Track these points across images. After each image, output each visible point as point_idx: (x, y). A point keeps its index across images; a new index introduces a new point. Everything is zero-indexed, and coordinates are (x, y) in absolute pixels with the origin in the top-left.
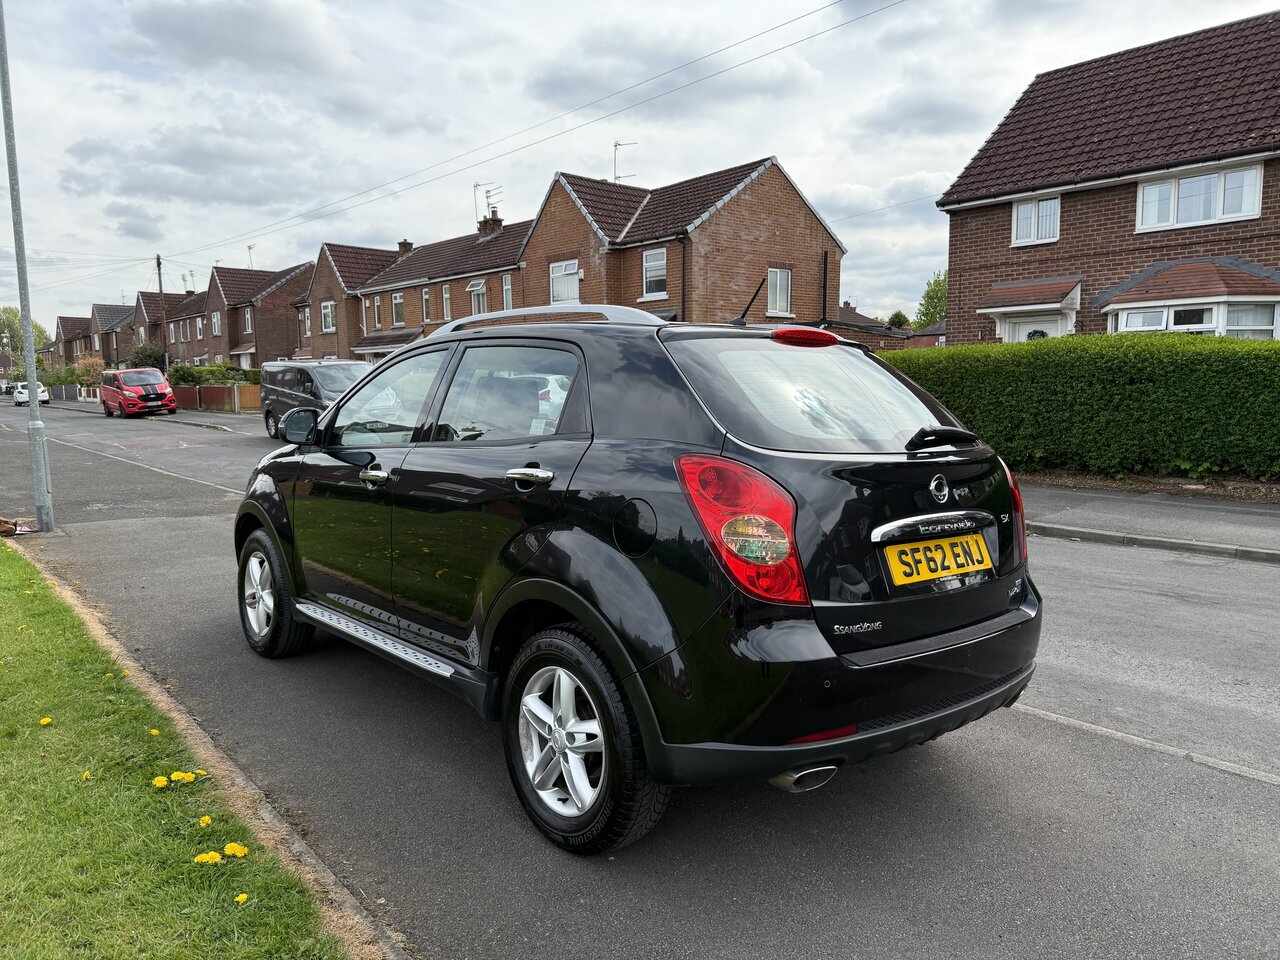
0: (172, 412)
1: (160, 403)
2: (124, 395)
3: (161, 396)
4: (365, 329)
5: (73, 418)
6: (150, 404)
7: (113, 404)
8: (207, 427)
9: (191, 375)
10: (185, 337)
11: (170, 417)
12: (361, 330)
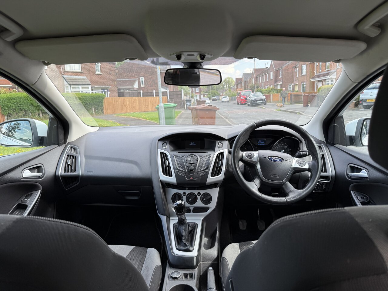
2: (241, 98)
4: (316, 72)
5: (228, 105)
7: (239, 101)
8: (259, 107)
10: (264, 81)
12: (314, 73)
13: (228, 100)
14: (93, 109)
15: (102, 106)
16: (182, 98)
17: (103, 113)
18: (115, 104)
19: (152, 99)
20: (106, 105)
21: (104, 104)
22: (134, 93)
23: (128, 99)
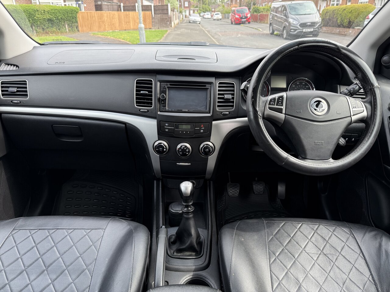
0: (249, 23)
1: (245, 20)
2: (235, 17)
3: (246, 17)
5: (221, 24)
6: (243, 20)
7: (233, 20)
8: (255, 29)
9: (258, 10)
11: (247, 25)
13: (221, 17)
14: (67, 26)
15: (77, 22)
16: (169, 14)
17: (78, 31)
18: (91, 20)
19: (134, 14)
20: (81, 21)
21: (78, 19)
22: (113, 6)
23: (105, 15)
